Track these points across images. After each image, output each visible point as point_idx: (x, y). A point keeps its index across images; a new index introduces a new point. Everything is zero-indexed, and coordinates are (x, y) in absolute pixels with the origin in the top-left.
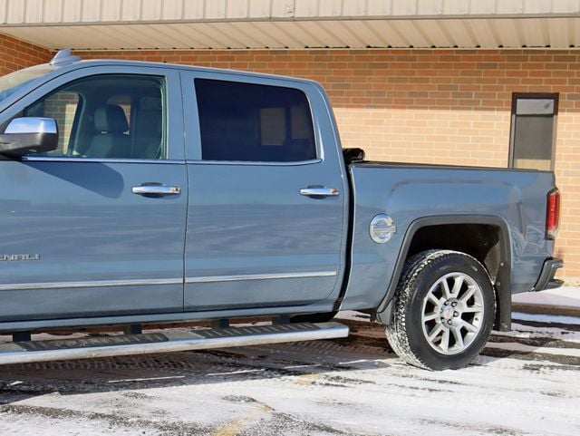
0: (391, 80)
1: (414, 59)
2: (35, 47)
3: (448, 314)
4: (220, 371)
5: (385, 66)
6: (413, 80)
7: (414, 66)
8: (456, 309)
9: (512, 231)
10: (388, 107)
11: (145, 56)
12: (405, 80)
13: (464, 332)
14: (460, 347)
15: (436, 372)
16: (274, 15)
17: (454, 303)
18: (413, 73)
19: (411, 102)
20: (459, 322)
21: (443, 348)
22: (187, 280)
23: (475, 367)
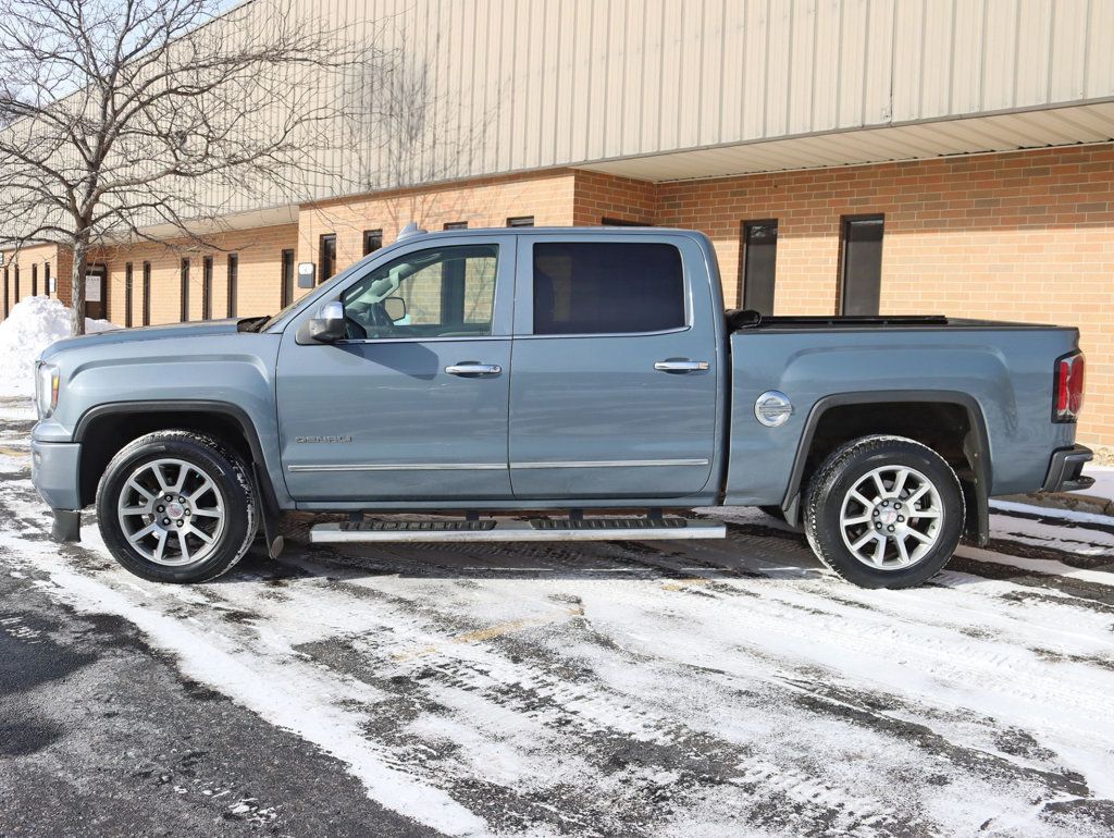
0: (1053, 190)
1: (1085, 159)
2: (634, 181)
3: (887, 517)
4: (600, 567)
5: (1045, 171)
6: (1083, 188)
7: (1085, 169)
8: (901, 512)
9: (989, 412)
10: (1049, 227)
11: (754, 181)
12: (1073, 189)
13: (912, 544)
14: (905, 561)
15: (866, 590)
16: (867, 123)
17: (898, 504)
18: (1084, 179)
19: (1081, 219)
20: (903, 531)
21: (877, 561)
22: (513, 465)
23: (934, 589)
